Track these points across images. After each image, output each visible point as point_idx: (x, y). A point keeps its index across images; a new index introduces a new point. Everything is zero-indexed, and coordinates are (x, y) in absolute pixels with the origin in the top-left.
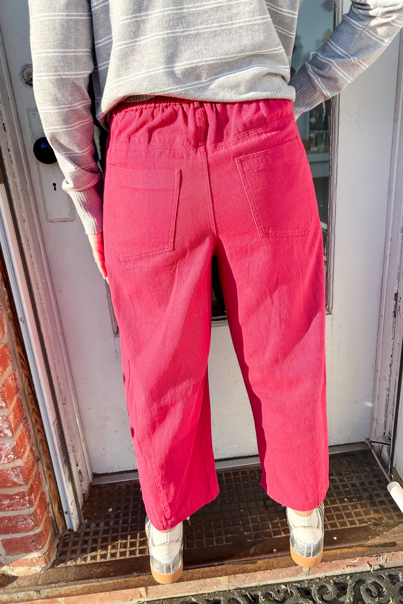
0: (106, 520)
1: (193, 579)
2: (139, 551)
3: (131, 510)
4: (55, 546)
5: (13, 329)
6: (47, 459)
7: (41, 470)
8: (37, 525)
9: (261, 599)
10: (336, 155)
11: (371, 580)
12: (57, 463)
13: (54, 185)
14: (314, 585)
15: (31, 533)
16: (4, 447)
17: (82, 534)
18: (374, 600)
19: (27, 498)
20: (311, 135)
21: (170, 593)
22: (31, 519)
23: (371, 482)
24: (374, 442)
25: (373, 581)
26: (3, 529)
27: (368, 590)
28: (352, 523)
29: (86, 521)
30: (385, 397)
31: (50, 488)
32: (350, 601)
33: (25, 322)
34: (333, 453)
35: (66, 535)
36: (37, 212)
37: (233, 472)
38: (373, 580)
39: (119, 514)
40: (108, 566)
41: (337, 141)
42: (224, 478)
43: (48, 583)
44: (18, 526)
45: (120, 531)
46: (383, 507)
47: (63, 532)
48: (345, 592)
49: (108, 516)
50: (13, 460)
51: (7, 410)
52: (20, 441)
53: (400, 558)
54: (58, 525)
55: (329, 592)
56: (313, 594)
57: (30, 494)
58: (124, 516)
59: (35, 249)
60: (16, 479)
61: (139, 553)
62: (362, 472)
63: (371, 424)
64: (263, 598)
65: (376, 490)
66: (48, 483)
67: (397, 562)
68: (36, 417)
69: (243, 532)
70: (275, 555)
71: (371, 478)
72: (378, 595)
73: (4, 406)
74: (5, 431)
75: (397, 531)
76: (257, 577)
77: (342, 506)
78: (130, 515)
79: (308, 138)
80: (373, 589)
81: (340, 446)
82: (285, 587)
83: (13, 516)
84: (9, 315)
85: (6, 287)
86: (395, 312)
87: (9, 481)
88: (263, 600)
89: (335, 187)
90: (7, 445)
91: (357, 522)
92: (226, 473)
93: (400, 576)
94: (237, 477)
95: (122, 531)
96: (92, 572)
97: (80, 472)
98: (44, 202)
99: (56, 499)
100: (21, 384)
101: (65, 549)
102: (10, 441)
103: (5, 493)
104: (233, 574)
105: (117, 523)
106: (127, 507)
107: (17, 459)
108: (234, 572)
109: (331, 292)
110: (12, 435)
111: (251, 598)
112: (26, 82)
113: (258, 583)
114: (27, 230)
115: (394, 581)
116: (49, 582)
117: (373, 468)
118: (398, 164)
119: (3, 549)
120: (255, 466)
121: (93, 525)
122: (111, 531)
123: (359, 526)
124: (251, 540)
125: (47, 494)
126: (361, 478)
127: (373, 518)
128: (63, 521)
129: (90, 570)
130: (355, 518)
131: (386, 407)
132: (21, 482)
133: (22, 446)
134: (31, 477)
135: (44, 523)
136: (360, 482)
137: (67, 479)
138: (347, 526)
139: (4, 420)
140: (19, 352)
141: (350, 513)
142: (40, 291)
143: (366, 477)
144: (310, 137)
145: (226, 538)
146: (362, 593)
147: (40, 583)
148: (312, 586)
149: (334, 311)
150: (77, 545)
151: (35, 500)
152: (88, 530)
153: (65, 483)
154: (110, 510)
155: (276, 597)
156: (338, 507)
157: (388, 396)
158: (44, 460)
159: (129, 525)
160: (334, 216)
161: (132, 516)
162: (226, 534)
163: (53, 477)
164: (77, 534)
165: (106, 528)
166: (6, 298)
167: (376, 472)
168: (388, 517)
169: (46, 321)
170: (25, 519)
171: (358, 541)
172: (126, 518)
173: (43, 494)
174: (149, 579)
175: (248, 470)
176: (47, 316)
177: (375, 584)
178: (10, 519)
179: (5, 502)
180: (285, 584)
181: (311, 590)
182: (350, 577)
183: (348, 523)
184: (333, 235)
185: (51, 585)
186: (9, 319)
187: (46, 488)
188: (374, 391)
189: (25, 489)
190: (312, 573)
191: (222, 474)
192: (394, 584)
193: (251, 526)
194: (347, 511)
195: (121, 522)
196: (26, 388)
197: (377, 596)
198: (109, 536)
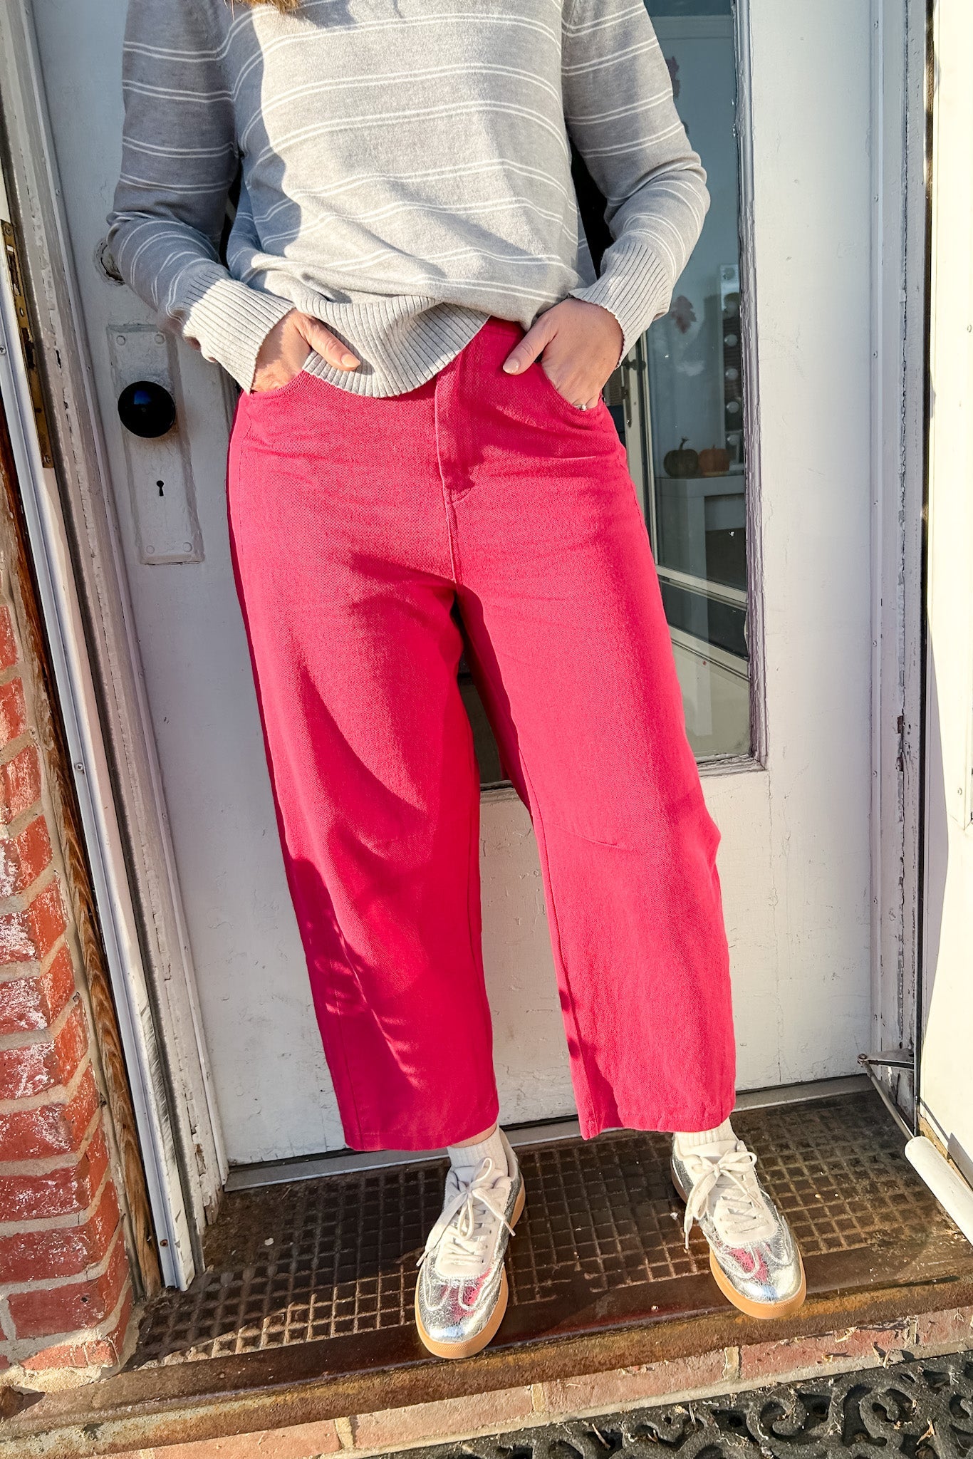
0: (258, 1264)
1: (465, 1390)
2: (336, 1326)
3: (318, 1240)
4: (135, 1323)
5: (57, 788)
6: (123, 1103)
7: (107, 1128)
8: (94, 1258)
9: (627, 1439)
10: (756, 426)
11: (883, 1387)
12: (148, 1114)
13: (160, 484)
14: (751, 1404)
15: (80, 1278)
16: (27, 1054)
17: (200, 1296)
18: (892, 1429)
19: (75, 1184)
20: (729, 439)
21: (410, 1437)
22: (81, 1240)
23: (874, 1157)
24: (877, 1063)
25: (888, 1388)
26: (14, 1267)
27: (877, 1408)
28: (832, 1243)
29: (211, 1268)
30: (895, 958)
31: (128, 1176)
32: (835, 1432)
33: (85, 772)
34: (788, 1102)
35: (162, 1301)
36: (120, 541)
37: (560, 1151)
38: (888, 1384)
39: (290, 1249)
40: (263, 1361)
41: (756, 398)
42: (538, 1165)
43: (119, 1405)
44: (49, 1260)
45: (291, 1287)
46: (903, 1207)
47: (155, 1294)
48: (825, 1415)
49: (264, 1256)
50: (47, 1087)
51: (38, 963)
52: (65, 1045)
53: (947, 1334)
54: (143, 1274)
55: (787, 1417)
56: (748, 1422)
57: (81, 1177)
58: (300, 1254)
59: (113, 616)
60: (51, 1137)
61: (337, 1331)
62: (855, 1139)
63: (871, 1030)
64: (632, 1437)
65: (887, 1172)
66: (123, 1163)
67: (944, 1342)
68: (102, 997)
69: (582, 1273)
70: (656, 1319)
71: (875, 1150)
72: (900, 1416)
73: (31, 953)
74: (31, 1015)
75: (933, 1255)
76: (618, 1389)
77: (808, 1210)
78: (316, 1250)
79: (723, 446)
80: (889, 1405)
81: (805, 1087)
82: (684, 1410)
83: (38, 1233)
84: (50, 753)
85: (47, 690)
86: (900, 759)
87: (35, 1142)
88: (632, 1441)
89: (757, 494)
90: (34, 1050)
91: (843, 1242)
92: (542, 1154)
93: (950, 1374)
94: (568, 1159)
95: (295, 1287)
96: (222, 1376)
97: (199, 1151)
98: (136, 522)
99: (141, 1205)
100: (70, 916)
101: (157, 1331)
102: (42, 1040)
103: (24, 1172)
104: (558, 1376)
105: (284, 1269)
106: (309, 1234)
107: (54, 1085)
108: (562, 1370)
109: (763, 719)
110: (46, 1025)
111: (603, 1441)
112: (108, 273)
113: (620, 1404)
114: (98, 575)
115: (937, 1385)
116: (119, 1401)
117: (881, 1128)
118: (884, 443)
119: (11, 1321)
120: (609, 1135)
121: (226, 1277)
122: (269, 1288)
123: (848, 1248)
124: (600, 1290)
125: (120, 1192)
126: (853, 1151)
127: (880, 1231)
128: (156, 1264)
129: (219, 1371)
130: (839, 1234)
131: (899, 980)
132: (63, 1144)
133: (67, 1058)
134: (86, 1136)
135: (111, 1257)
136: (850, 1160)
137: (169, 1155)
138: (821, 1250)
139: (30, 988)
140: (69, 841)
141: (829, 1224)
142: (120, 711)
143: (864, 1148)
144: (727, 443)
145: (541, 1287)
146: (863, 1415)
147: (96, 1404)
148: (747, 1406)
149: (771, 763)
150: (189, 1320)
151: (93, 1196)
152: (216, 1287)
153: (163, 1164)
154: (270, 1242)
155: (662, 1433)
156: (801, 1211)
157: (902, 953)
158: (117, 1103)
159: (314, 1273)
160: (759, 555)
161: (321, 1252)
162: (541, 1281)
163: (134, 1150)
164: (188, 1298)
165: (259, 1280)
166: (47, 715)
167: (886, 1137)
168: (913, 1228)
169: (132, 782)
170: (68, 1241)
171: (844, 1280)
172: (305, 1257)
173: (110, 1187)
174: (360, 1393)
175: (594, 1145)
176: (135, 770)
177: (893, 1393)
178: (30, 1239)
179: (21, 1196)
180: (685, 1405)
181: (745, 1416)
182: (835, 1381)
183: (822, 1244)
184: (760, 594)
185: (123, 1408)
186: (50, 763)
187: (118, 1174)
188: (872, 948)
189: (71, 1161)
190: (747, 1377)
191: (533, 1156)
192: (938, 1390)
193: (599, 1261)
194: (821, 1220)
195: (293, 1266)
196: (82, 925)
197: (898, 1420)
198: (266, 1298)
